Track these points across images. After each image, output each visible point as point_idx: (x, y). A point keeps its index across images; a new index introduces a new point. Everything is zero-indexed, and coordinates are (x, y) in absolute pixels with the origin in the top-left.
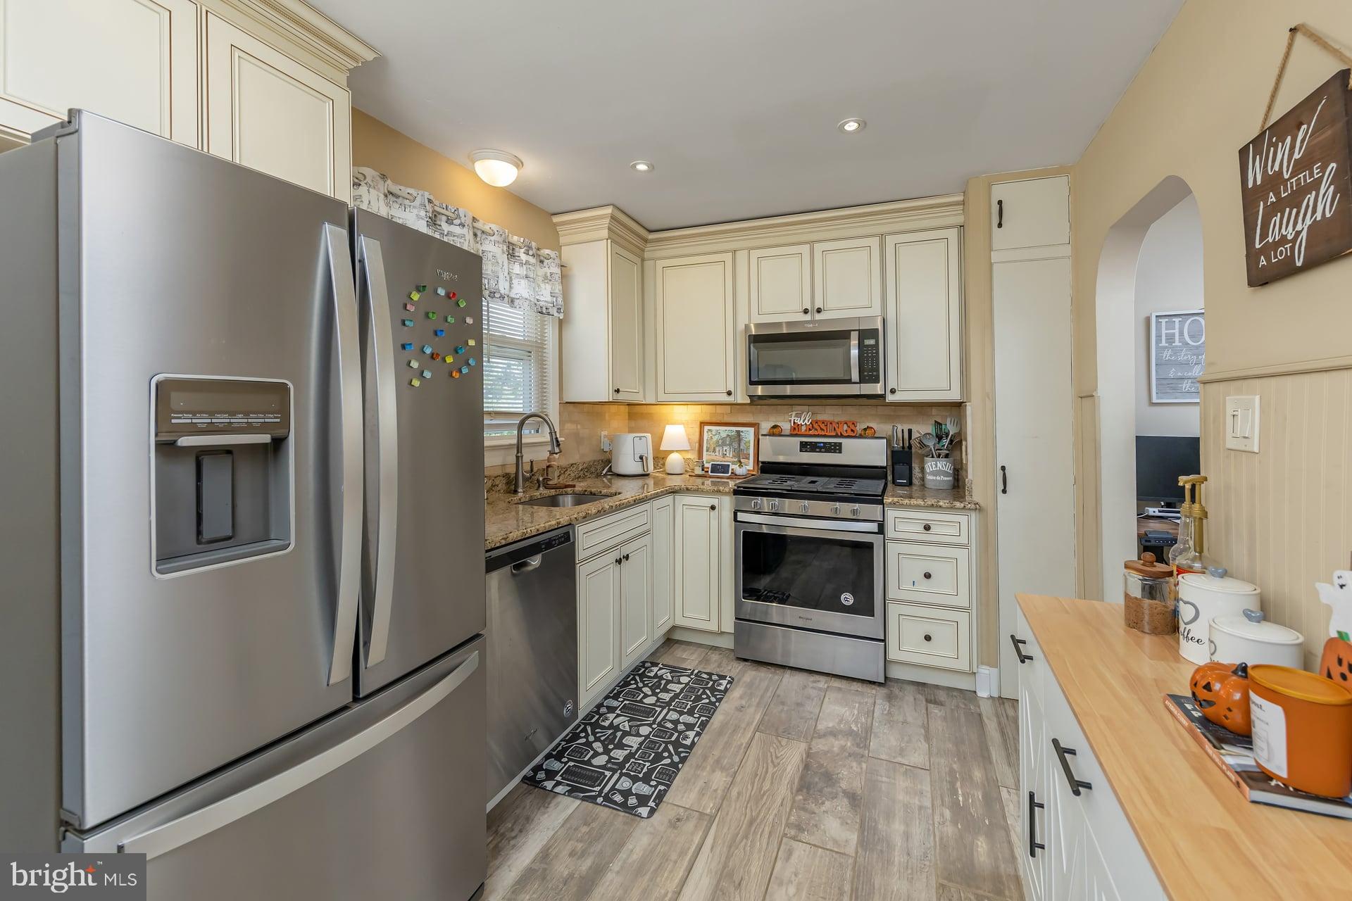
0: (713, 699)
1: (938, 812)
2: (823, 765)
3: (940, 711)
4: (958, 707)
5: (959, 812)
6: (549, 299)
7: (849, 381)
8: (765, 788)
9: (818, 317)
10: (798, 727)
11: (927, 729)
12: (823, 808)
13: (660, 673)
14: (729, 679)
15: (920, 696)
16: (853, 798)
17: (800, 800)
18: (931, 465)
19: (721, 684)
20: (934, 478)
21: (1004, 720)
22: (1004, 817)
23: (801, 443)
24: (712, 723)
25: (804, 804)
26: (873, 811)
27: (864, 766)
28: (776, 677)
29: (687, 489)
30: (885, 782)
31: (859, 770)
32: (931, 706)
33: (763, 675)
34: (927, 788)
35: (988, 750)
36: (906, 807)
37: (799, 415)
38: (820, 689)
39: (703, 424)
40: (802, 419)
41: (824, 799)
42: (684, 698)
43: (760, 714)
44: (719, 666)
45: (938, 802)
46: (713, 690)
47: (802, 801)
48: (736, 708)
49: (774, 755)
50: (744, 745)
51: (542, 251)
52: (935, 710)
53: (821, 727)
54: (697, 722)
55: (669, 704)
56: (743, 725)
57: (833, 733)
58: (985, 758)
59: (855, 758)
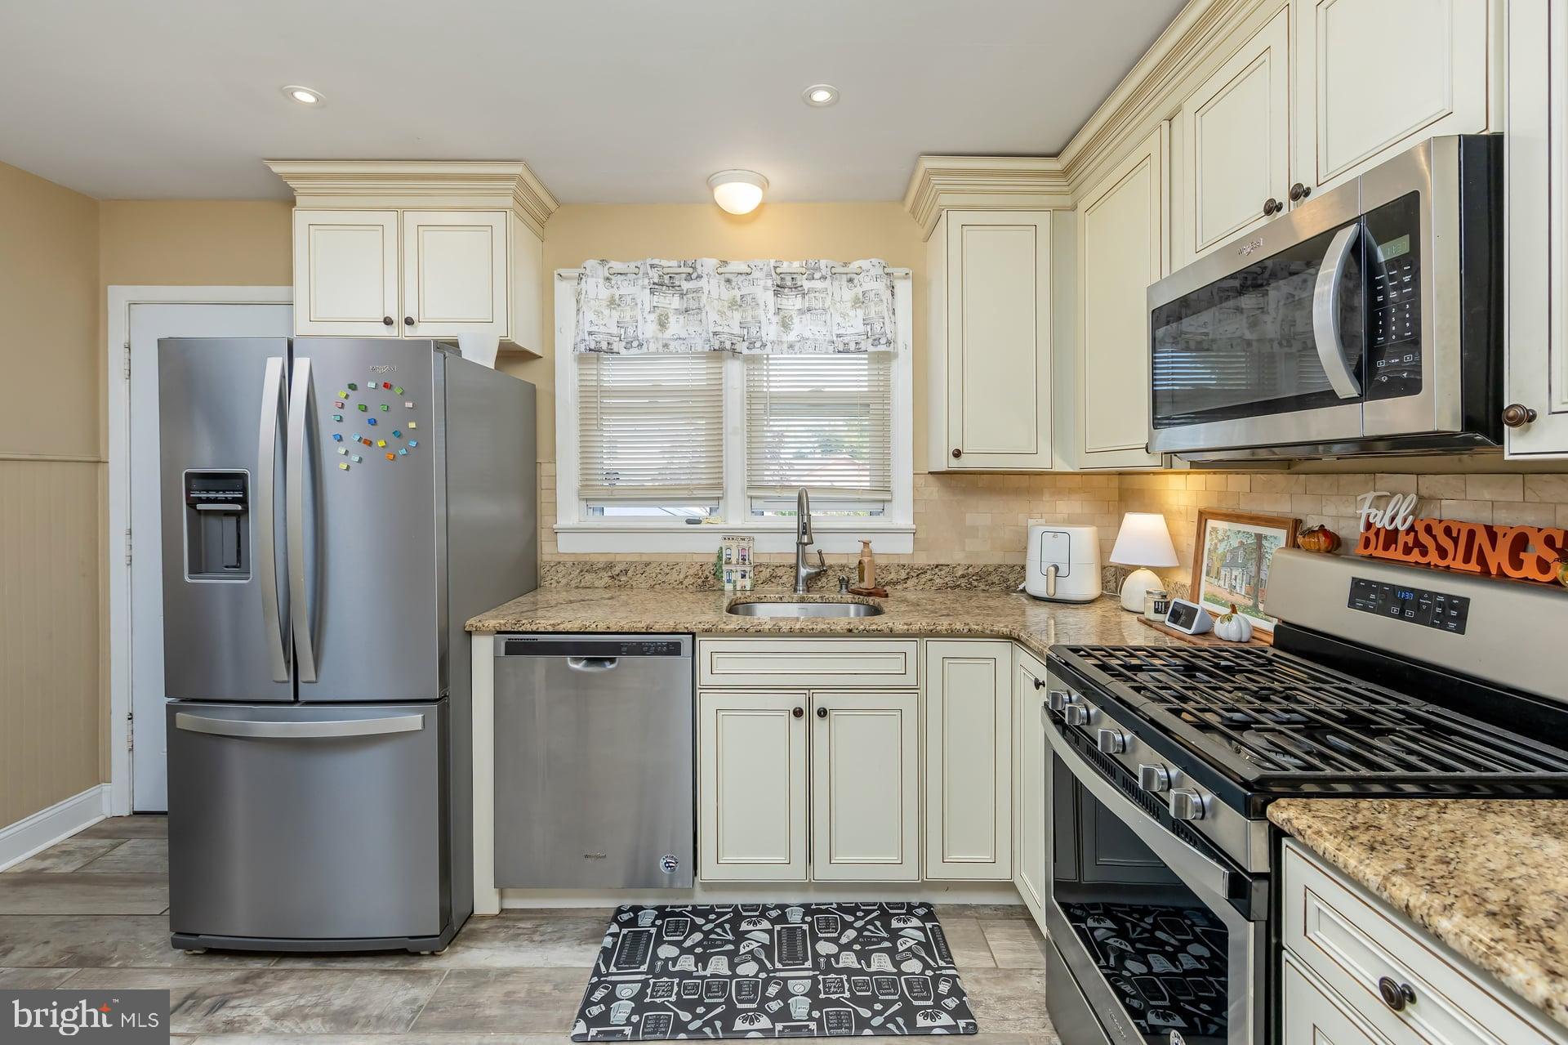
6: (861, 329)
7: (1328, 398)
23: (1356, 582)
37: (1380, 501)
39: (1205, 515)
51: (851, 266)
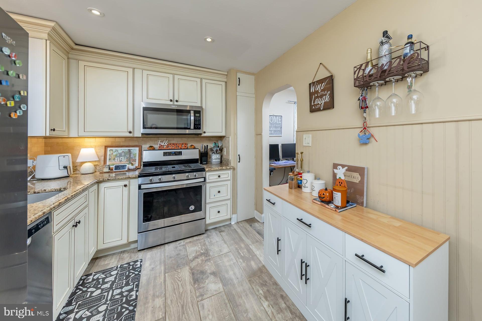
0: (137, 273)
1: (239, 262)
2: (198, 270)
3: (225, 233)
4: (228, 230)
5: (243, 258)
7: (189, 129)
8: (181, 292)
9: (176, 103)
10: (182, 262)
11: (223, 240)
12: (206, 283)
13: (95, 277)
14: (140, 260)
15: (217, 232)
16: (214, 274)
17: (197, 286)
18: (215, 157)
19: (137, 265)
20: (216, 160)
21: (241, 228)
22: (254, 253)
23: (164, 152)
24: (142, 282)
25: (199, 287)
26: (222, 274)
27: (212, 262)
28: (162, 249)
29: (108, 179)
30: (221, 263)
31: (211, 264)
32: (221, 233)
33: (155, 251)
34: (232, 257)
35: (241, 237)
36: (230, 266)
37: (162, 142)
38: (183, 245)
39: (106, 147)
40: (164, 143)
41: (205, 280)
42: (119, 280)
43: (163, 267)
44: (131, 258)
45: (238, 259)
46: (134, 269)
47: (198, 286)
48: (150, 270)
49: (178, 278)
50: (163, 282)
52: (223, 234)
53: (191, 257)
54: (134, 286)
55: (111, 287)
56: (158, 275)
57: (196, 257)
58: (242, 240)
59: (208, 261)
